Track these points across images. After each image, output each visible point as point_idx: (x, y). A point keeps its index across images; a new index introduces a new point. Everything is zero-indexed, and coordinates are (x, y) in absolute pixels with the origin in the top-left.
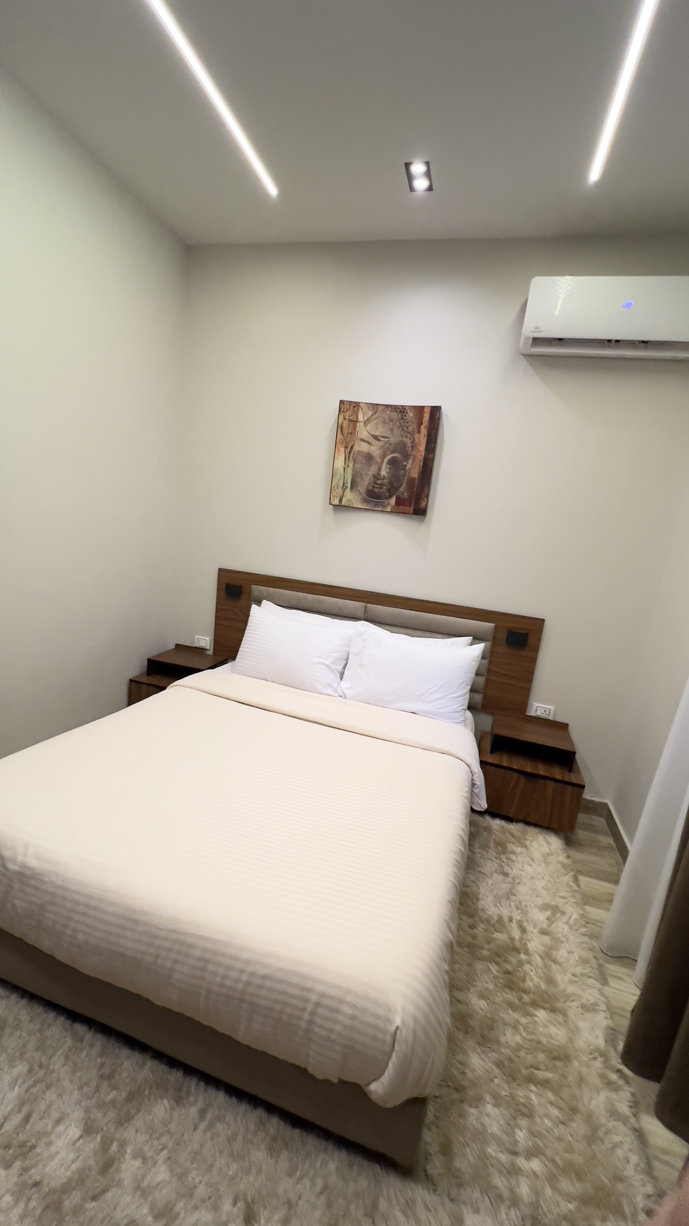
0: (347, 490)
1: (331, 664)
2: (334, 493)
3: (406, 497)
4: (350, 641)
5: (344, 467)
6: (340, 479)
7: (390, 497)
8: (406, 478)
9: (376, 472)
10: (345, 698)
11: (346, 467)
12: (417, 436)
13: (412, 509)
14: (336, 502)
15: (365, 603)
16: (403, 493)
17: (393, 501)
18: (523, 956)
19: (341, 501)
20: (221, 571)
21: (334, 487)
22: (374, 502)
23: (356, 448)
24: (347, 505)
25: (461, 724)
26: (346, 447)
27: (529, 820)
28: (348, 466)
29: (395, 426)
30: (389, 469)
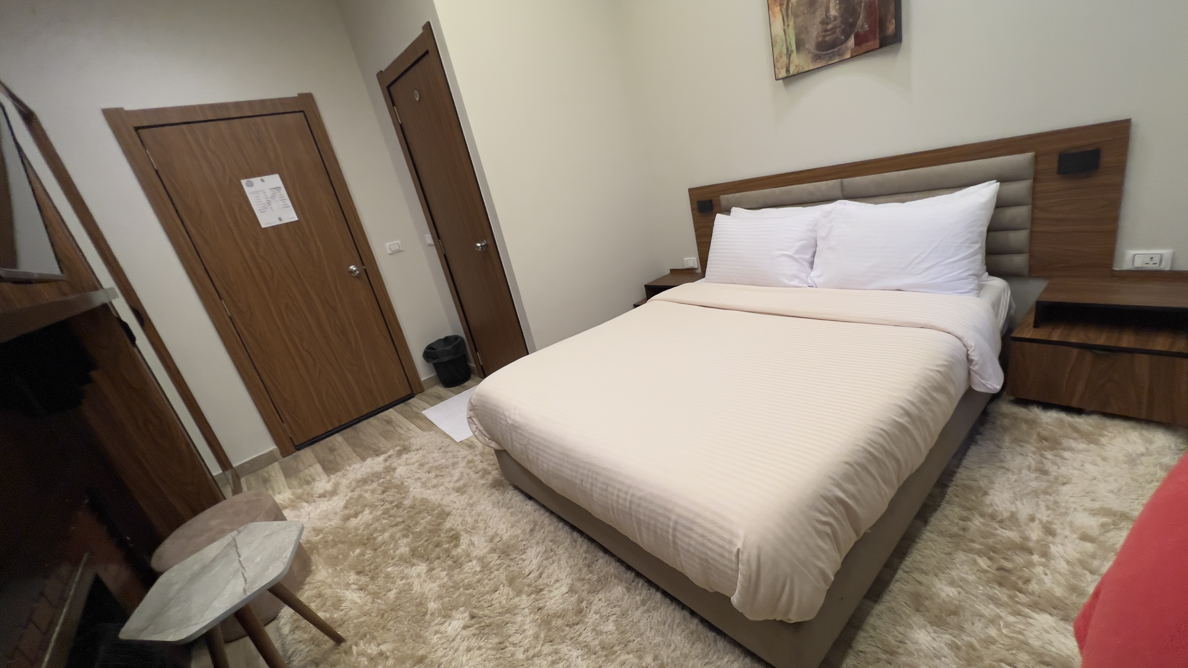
0: (792, 55)
1: (795, 254)
2: (779, 65)
3: (868, 29)
4: (815, 225)
5: (784, 30)
6: (782, 45)
7: (847, 38)
8: (863, 4)
9: (824, 16)
10: (817, 287)
11: (786, 28)
13: (877, 42)
14: (783, 74)
15: (840, 180)
16: (863, 26)
17: (851, 42)
18: (1036, 558)
19: (788, 70)
20: (690, 190)
21: (776, 58)
22: (827, 54)
24: (795, 72)
25: (971, 294)
26: (781, 5)
27: (1109, 411)
28: (788, 25)
30: (840, 4)
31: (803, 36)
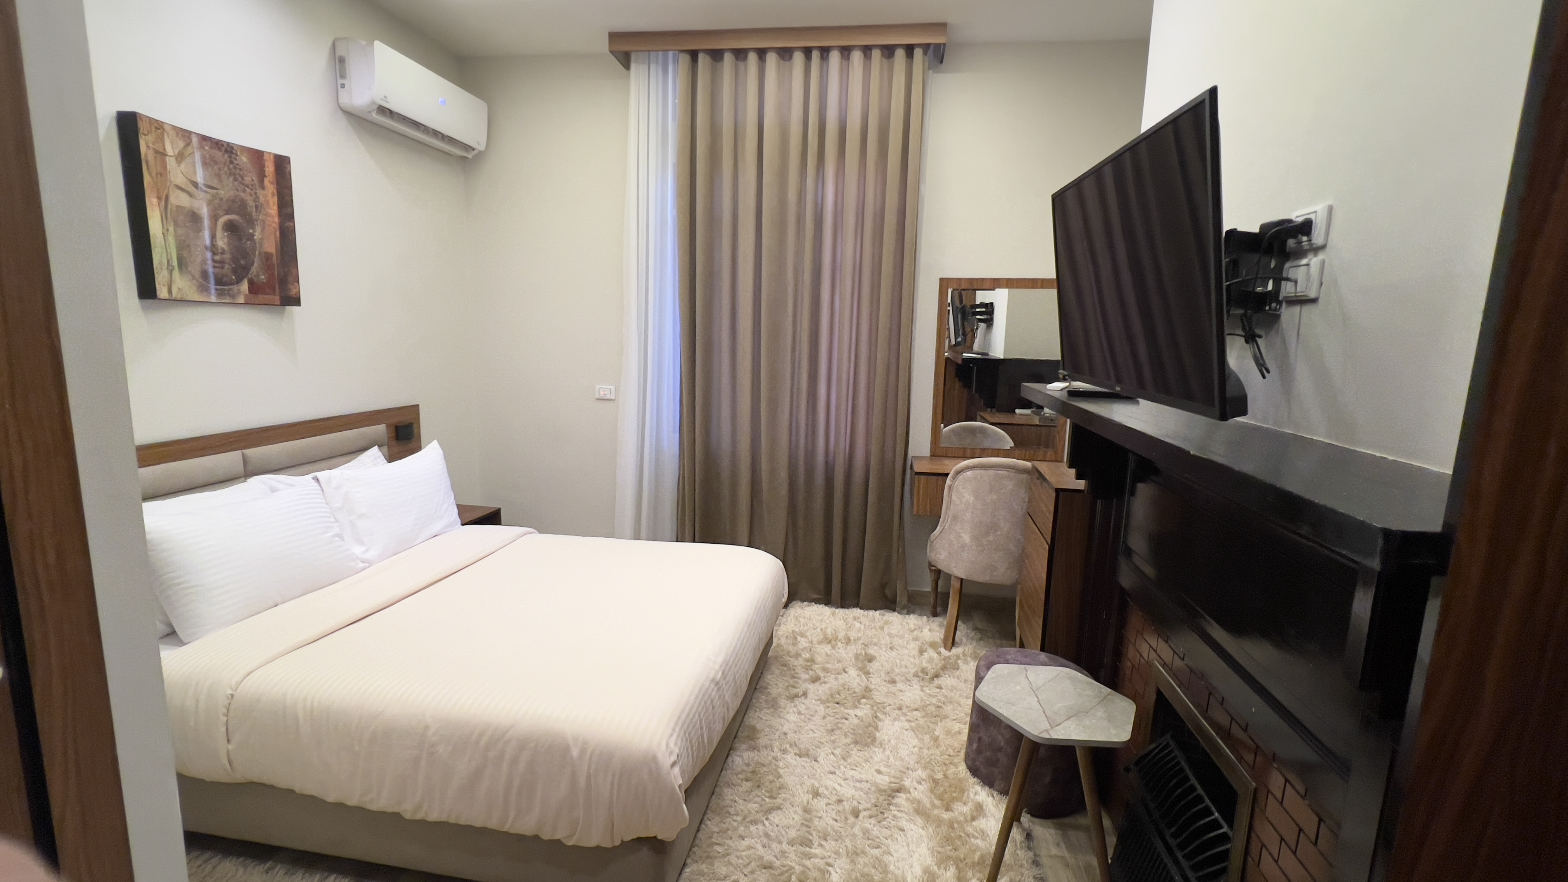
0: (174, 272)
3: (264, 281)
5: (163, 234)
6: (162, 253)
12: (259, 192)
14: (165, 293)
22: (217, 290)
23: (173, 201)
24: (179, 298)
29: (222, 172)
30: (228, 237)
31: (185, 254)
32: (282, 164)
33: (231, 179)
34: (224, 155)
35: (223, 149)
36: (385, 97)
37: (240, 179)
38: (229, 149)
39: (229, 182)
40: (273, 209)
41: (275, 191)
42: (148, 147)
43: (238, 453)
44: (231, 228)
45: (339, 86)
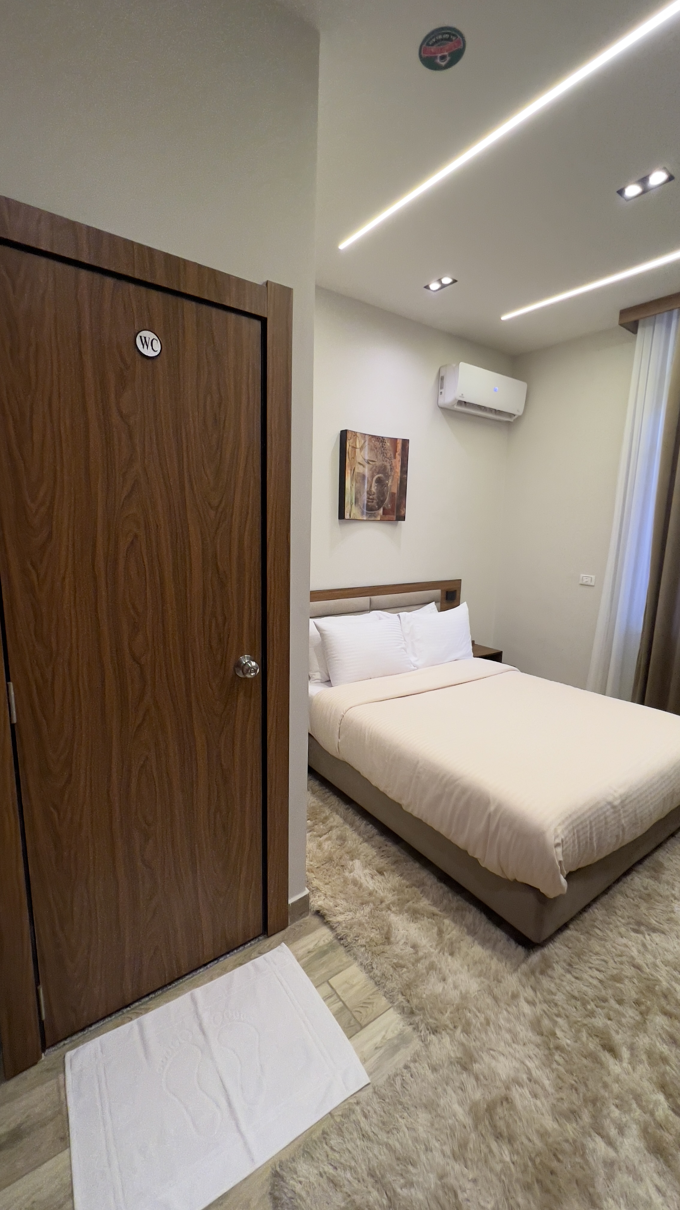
0: (353, 505)
2: (346, 509)
3: (390, 508)
5: (351, 487)
6: (349, 497)
7: (379, 508)
8: (389, 493)
9: (369, 489)
12: (393, 461)
13: (395, 518)
14: (347, 516)
15: (369, 597)
16: (387, 505)
17: (381, 511)
19: (350, 515)
21: (347, 504)
22: (369, 513)
23: (356, 470)
24: (353, 518)
26: (351, 470)
28: (353, 485)
29: (378, 453)
30: (377, 486)
31: (358, 496)
32: (405, 442)
33: (382, 455)
34: (380, 444)
35: (380, 441)
36: (462, 395)
37: (385, 455)
38: (381, 440)
39: (380, 457)
40: (398, 470)
41: (400, 459)
42: (350, 445)
43: (367, 599)
44: (379, 481)
45: (439, 393)
